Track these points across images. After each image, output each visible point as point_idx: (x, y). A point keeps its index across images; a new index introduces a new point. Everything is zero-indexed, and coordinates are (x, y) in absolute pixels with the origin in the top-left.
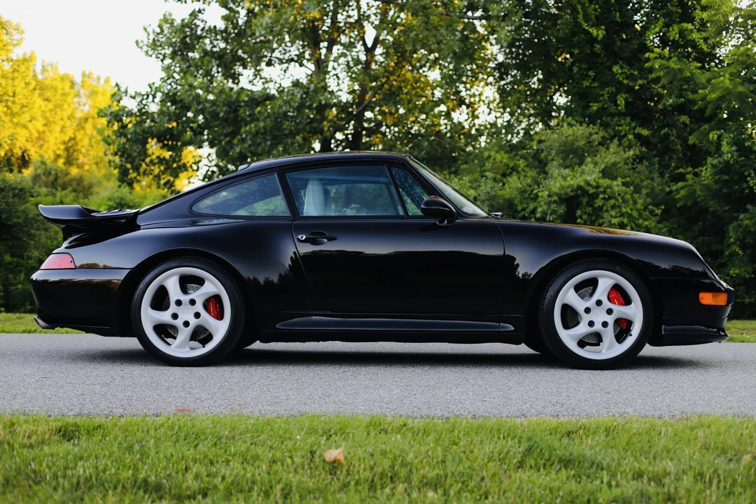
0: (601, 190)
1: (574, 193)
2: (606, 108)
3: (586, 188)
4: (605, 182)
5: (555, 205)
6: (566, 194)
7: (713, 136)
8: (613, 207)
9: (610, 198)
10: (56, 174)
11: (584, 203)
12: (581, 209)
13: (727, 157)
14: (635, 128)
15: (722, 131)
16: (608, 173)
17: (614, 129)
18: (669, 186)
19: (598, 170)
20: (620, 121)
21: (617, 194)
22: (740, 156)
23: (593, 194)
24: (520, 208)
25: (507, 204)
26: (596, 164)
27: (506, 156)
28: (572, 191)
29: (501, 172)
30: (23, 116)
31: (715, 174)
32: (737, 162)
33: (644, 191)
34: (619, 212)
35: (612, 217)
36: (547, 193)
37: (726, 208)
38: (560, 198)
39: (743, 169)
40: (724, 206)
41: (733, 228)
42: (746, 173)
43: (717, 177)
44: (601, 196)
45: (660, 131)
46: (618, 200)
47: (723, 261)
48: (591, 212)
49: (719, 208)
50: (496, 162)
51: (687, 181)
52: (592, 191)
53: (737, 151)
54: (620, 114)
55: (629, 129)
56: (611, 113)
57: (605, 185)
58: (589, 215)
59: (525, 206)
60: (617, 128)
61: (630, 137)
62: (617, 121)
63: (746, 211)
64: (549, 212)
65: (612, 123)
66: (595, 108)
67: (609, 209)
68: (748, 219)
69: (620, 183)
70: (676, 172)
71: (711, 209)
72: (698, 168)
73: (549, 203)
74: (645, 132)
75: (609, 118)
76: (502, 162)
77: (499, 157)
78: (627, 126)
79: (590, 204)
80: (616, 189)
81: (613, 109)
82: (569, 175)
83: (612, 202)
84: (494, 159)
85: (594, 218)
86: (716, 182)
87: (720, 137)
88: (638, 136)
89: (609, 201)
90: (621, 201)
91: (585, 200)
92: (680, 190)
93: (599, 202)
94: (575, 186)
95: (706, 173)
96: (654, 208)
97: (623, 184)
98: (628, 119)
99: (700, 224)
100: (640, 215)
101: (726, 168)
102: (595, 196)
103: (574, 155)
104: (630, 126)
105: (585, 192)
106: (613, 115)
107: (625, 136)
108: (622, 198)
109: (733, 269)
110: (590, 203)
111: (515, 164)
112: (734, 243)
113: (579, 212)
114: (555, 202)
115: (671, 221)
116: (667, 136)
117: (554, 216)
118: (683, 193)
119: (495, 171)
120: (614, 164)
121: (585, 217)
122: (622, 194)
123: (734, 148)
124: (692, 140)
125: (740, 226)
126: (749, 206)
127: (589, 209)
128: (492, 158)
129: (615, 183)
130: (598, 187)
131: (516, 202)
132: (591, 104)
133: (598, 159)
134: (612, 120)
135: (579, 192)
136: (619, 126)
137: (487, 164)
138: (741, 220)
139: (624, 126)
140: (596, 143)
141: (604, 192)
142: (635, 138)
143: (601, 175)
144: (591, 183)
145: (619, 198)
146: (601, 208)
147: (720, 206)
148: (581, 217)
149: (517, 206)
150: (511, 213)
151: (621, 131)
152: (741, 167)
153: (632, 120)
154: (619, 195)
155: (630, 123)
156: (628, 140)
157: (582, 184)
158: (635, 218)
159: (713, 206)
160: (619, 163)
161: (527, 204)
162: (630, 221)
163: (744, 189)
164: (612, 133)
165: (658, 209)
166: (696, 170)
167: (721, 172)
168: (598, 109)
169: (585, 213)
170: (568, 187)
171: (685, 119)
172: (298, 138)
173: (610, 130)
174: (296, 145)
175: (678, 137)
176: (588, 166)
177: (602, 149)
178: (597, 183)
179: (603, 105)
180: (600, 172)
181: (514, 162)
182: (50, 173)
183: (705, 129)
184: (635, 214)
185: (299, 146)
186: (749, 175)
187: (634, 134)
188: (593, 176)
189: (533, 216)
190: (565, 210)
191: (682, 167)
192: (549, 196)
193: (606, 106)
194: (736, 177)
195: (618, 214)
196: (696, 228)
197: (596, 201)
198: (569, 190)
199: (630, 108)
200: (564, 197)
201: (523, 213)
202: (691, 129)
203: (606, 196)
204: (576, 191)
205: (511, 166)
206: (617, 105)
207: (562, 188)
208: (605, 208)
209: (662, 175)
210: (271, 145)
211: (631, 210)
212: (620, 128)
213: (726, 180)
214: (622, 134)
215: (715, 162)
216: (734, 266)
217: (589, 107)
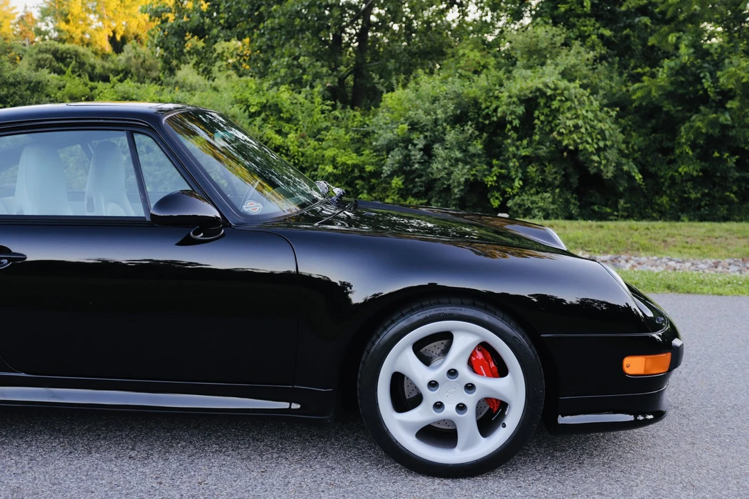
0: (559, 92)
1: (533, 94)
2: (574, 10)
3: (544, 89)
4: (563, 84)
5: (514, 106)
6: (525, 95)
7: (672, 38)
8: (569, 109)
9: (567, 100)
10: (144, 57)
11: (542, 104)
12: (538, 110)
13: (685, 59)
14: (598, 29)
15: (681, 33)
16: (567, 74)
17: (579, 29)
18: (626, 86)
19: (557, 72)
20: (585, 22)
21: (573, 96)
22: (697, 58)
23: (550, 96)
24: (483, 106)
25: (472, 102)
26: (557, 65)
27: (478, 54)
28: (531, 93)
29: (473, 69)
30: (133, 8)
31: (672, 75)
32: (693, 64)
33: (601, 92)
34: (575, 114)
35: (567, 118)
36: (507, 94)
37: (680, 108)
38: (519, 99)
39: (698, 71)
40: (678, 106)
41: (685, 128)
42: (702, 75)
43: (672, 79)
44: (558, 98)
45: (622, 32)
46: (573, 102)
47: (673, 158)
48: (548, 113)
49: (672, 108)
50: (469, 60)
51: (642, 82)
52: (549, 92)
53: (694, 53)
54: (586, 15)
55: (594, 30)
56: (578, 14)
57: (563, 87)
58: (547, 116)
59: (489, 104)
60: (582, 28)
61: (594, 37)
62: (583, 21)
63: (698, 111)
64: (508, 113)
65: (578, 23)
66: (563, 10)
67: (565, 111)
68: (700, 120)
69: (578, 86)
70: (635, 71)
71: (665, 109)
72: (655, 67)
73: (509, 104)
74: (607, 33)
75: (576, 19)
76: (474, 60)
77: (472, 55)
78: (591, 26)
79: (547, 106)
80: (573, 91)
81: (579, 11)
82: (530, 76)
83: (569, 104)
84: (468, 57)
85: (550, 119)
86: (672, 83)
87: (679, 38)
88: (601, 37)
89: (566, 103)
90: (577, 103)
91: (542, 101)
92: (636, 91)
93: (555, 104)
94: (534, 88)
95: (663, 75)
96: (609, 110)
97: (581, 86)
98: (593, 20)
99: (654, 121)
100: (596, 116)
101: (683, 69)
102: (552, 98)
103: (537, 55)
104: (594, 26)
105: (543, 94)
106: (579, 16)
107: (589, 36)
108: (578, 100)
109: (682, 166)
110: (548, 104)
111: (486, 62)
112: (685, 143)
113: (536, 113)
114: (514, 103)
115: (626, 118)
116: (628, 36)
117: (513, 117)
118: (639, 94)
119: (467, 68)
120: (574, 66)
121: (542, 118)
122: (578, 96)
123: (692, 50)
124: (652, 41)
125: (691, 127)
126: (702, 108)
127: (546, 111)
128: (466, 56)
129: (572, 85)
130: (555, 89)
131: (480, 100)
132: (560, 6)
133: (559, 60)
134: (578, 21)
135: (538, 94)
136: (584, 26)
137: (461, 62)
138: (694, 121)
139: (589, 26)
140: (559, 44)
141: (562, 94)
142: (598, 38)
143: (560, 76)
144: (549, 84)
145: (576, 100)
146: (558, 110)
147: (674, 107)
148: (538, 118)
149: (481, 104)
150: (476, 111)
151: (586, 31)
152: (698, 69)
153: (597, 21)
154: (576, 97)
155: (594, 24)
156: (592, 40)
157: (541, 86)
158: (591, 120)
159: (667, 106)
160: (578, 65)
161: (491, 102)
162: (585, 123)
163: (698, 91)
164: (577, 33)
165: (613, 110)
166: (654, 70)
167: (677, 73)
168: (566, 10)
169: (543, 114)
170: (527, 89)
171: (646, 20)
172: (307, 33)
173: (575, 30)
174: (306, 39)
175: (639, 37)
176: (549, 68)
177: (564, 51)
178: (555, 85)
179: (571, 7)
180: (559, 74)
181: (486, 60)
182: (139, 56)
183: (665, 31)
184: (590, 115)
185: (308, 40)
186: (704, 77)
187: (597, 34)
188: (552, 79)
189: (494, 114)
190: (524, 110)
191: (640, 66)
192: (510, 97)
193: (573, 7)
194: (691, 78)
195: (574, 116)
196: (650, 125)
197: (554, 103)
198: (528, 91)
199: (595, 9)
200: (523, 98)
201: (487, 111)
202: (651, 30)
203: (563, 99)
204: (535, 92)
205: (482, 64)
206: (583, 7)
207: (521, 90)
208: (562, 109)
209: (621, 74)
210: (286, 39)
211: (587, 111)
212: (585, 29)
213: (682, 81)
214: (587, 34)
215: (672, 64)
216: (683, 164)
217: (557, 8)
